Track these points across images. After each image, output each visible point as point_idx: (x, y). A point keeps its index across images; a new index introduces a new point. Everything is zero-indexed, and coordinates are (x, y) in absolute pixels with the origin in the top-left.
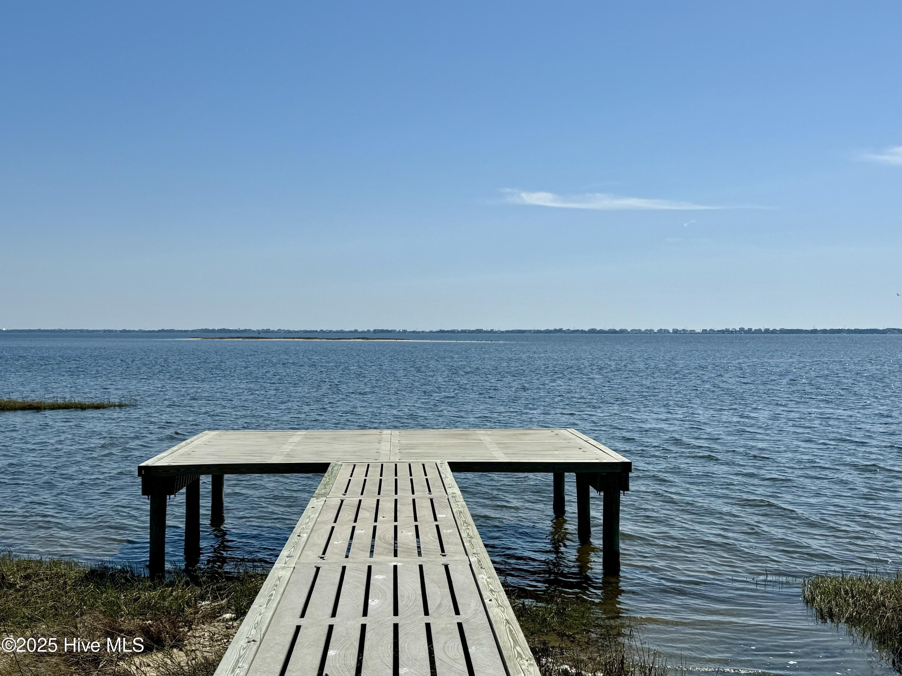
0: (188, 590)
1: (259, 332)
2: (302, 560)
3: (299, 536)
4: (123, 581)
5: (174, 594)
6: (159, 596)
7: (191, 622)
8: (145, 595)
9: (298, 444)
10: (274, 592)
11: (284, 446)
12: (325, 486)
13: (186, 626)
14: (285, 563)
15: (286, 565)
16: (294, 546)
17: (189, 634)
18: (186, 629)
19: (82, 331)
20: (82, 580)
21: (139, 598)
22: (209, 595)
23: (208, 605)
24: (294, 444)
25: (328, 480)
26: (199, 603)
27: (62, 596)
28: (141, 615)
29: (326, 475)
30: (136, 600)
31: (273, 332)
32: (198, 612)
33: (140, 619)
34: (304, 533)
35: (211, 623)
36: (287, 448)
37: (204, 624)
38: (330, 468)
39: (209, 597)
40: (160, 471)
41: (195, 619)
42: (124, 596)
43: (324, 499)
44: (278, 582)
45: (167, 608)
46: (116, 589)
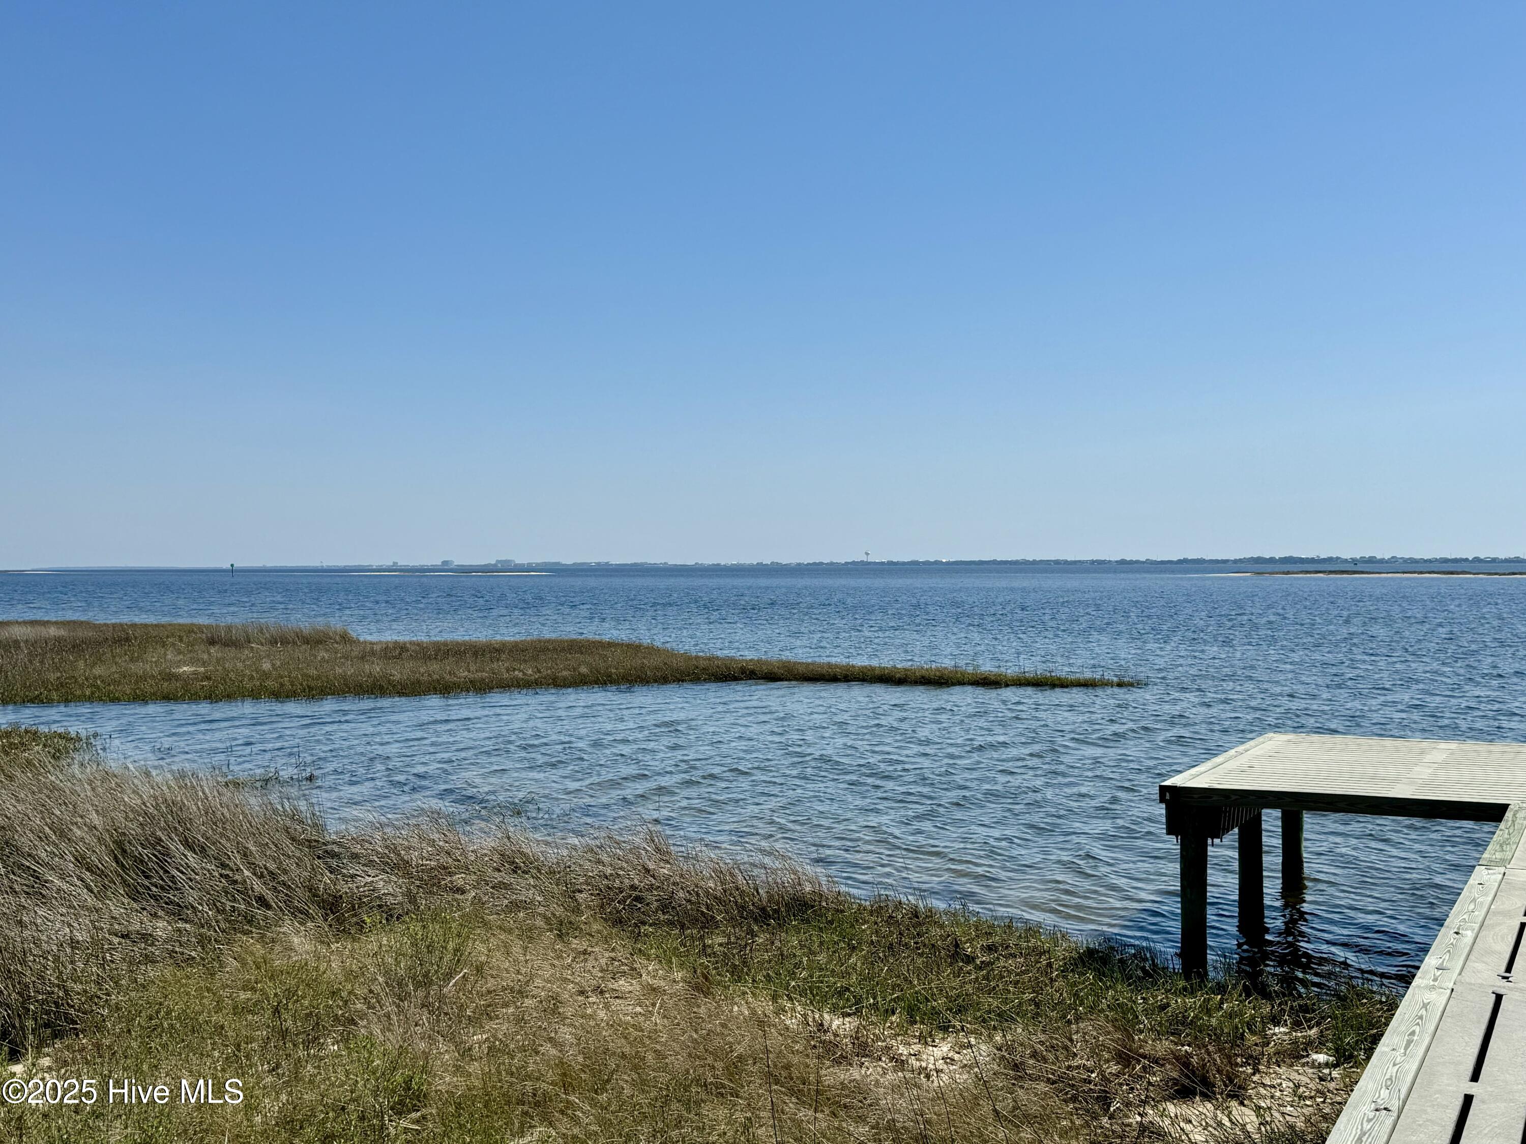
0: (1249, 1003)
1: (1354, 561)
2: (1467, 976)
3: (1457, 933)
4: (1140, 973)
5: (1225, 1006)
6: (1200, 1006)
7: (1256, 1059)
8: (1177, 1002)
9: (1444, 765)
10: (1417, 1029)
11: (1417, 769)
12: (1501, 846)
13: (1249, 1065)
14: (1435, 980)
15: (1436, 984)
16: (1449, 951)
17: (1255, 1078)
18: (1249, 1070)
19: (1057, 562)
20: (1076, 964)
21: (1168, 1005)
22: (1286, 1017)
23: (1286, 1034)
24: (1436, 765)
25: (1506, 836)
26: (1270, 1029)
27: (1046, 985)
28: (1172, 1034)
29: (1502, 825)
30: (1164, 1007)
31: (1382, 561)
32: (1268, 1044)
33: (1172, 1041)
34: (1467, 929)
35: (1292, 1065)
36: (1423, 772)
37: (1279, 1066)
38: (1509, 815)
39: (1286, 1021)
40: (1195, 796)
41: (1263, 1055)
42: (1142, 998)
43: (1502, 870)
44: (1423, 1012)
45: (1216, 1029)
46: (1130, 985)
